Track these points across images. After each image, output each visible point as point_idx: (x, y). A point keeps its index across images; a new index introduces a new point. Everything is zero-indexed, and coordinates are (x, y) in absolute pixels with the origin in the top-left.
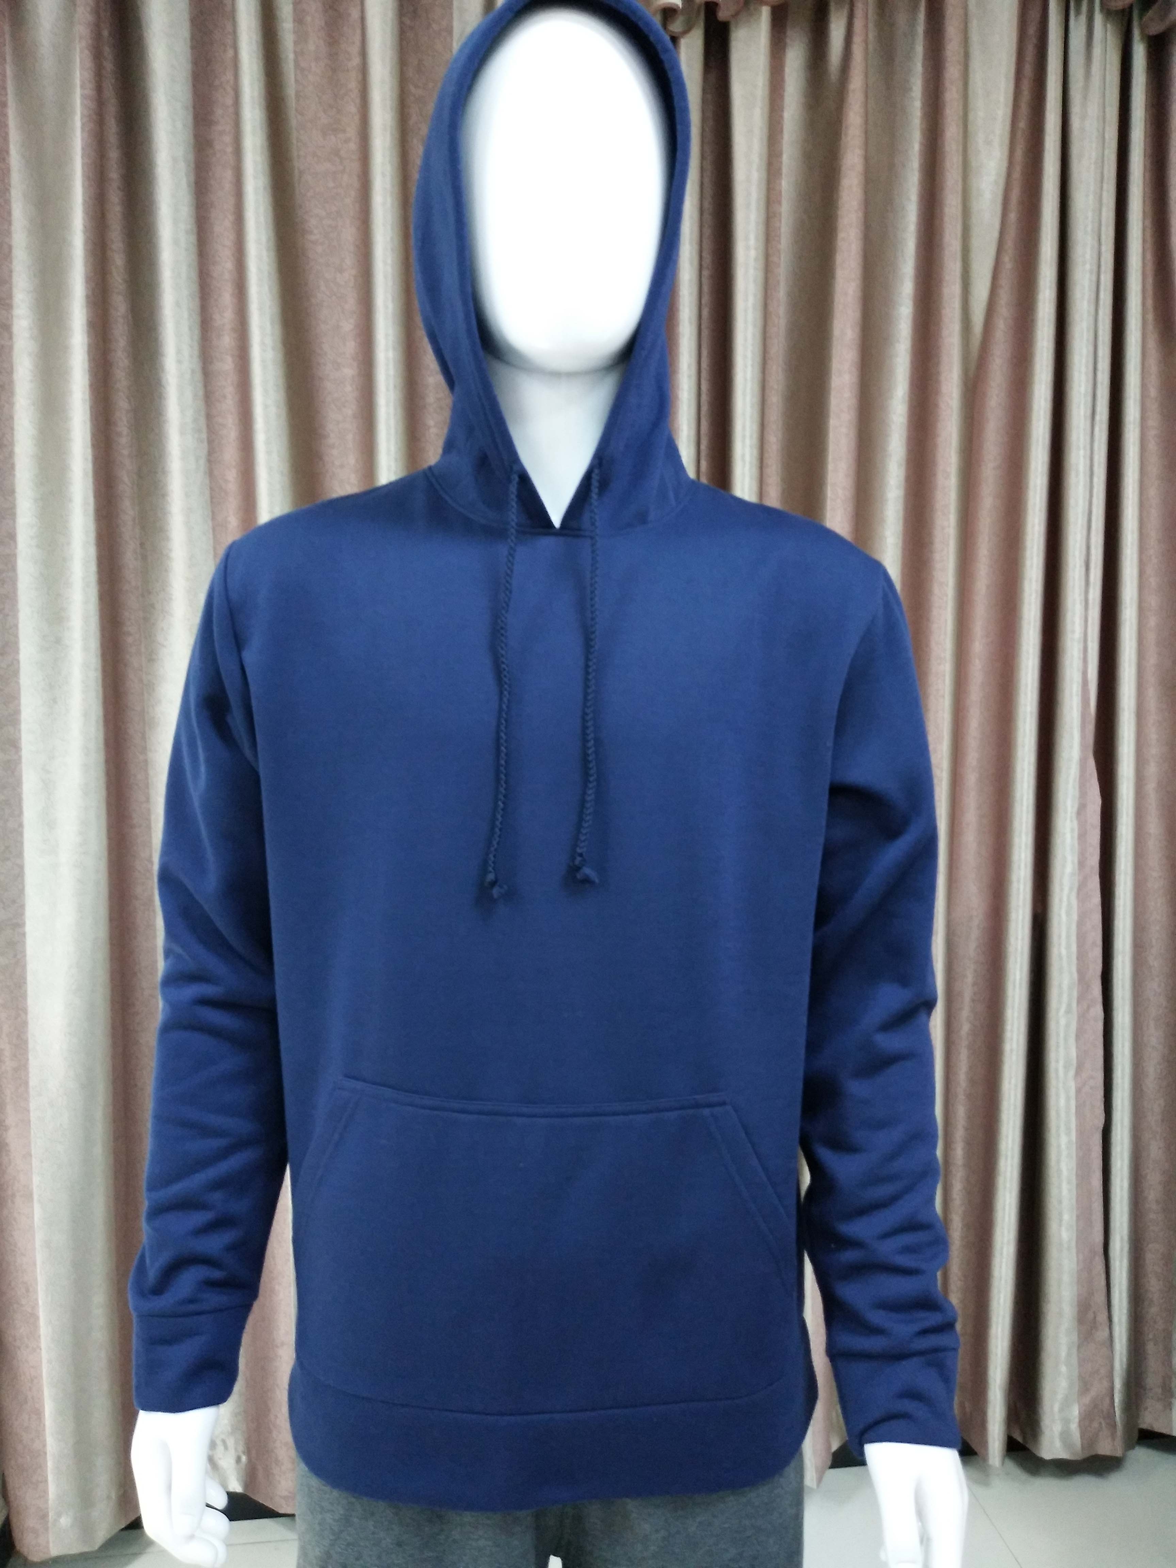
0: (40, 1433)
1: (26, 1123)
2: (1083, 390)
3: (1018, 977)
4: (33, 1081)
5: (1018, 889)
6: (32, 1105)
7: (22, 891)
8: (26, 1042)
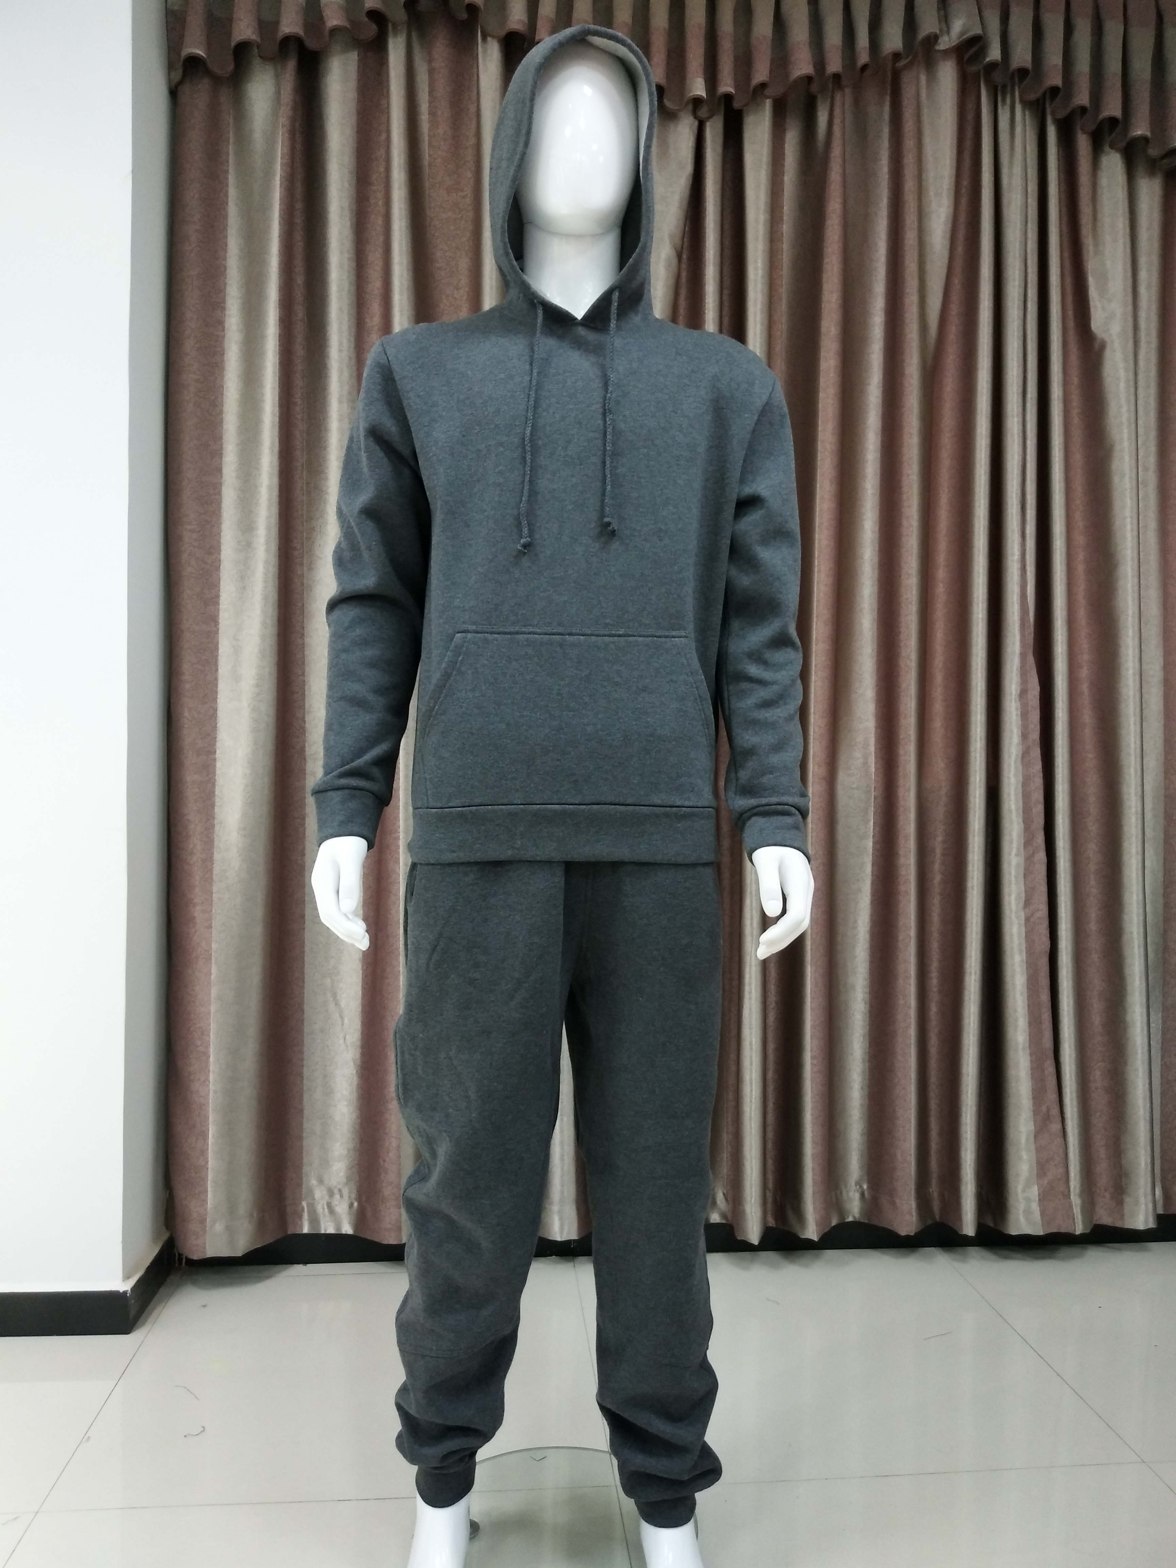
0: (204, 1152)
1: (209, 901)
2: (1015, 373)
3: (977, 827)
4: (217, 869)
5: (976, 757)
6: (215, 889)
7: (215, 728)
8: (212, 841)
